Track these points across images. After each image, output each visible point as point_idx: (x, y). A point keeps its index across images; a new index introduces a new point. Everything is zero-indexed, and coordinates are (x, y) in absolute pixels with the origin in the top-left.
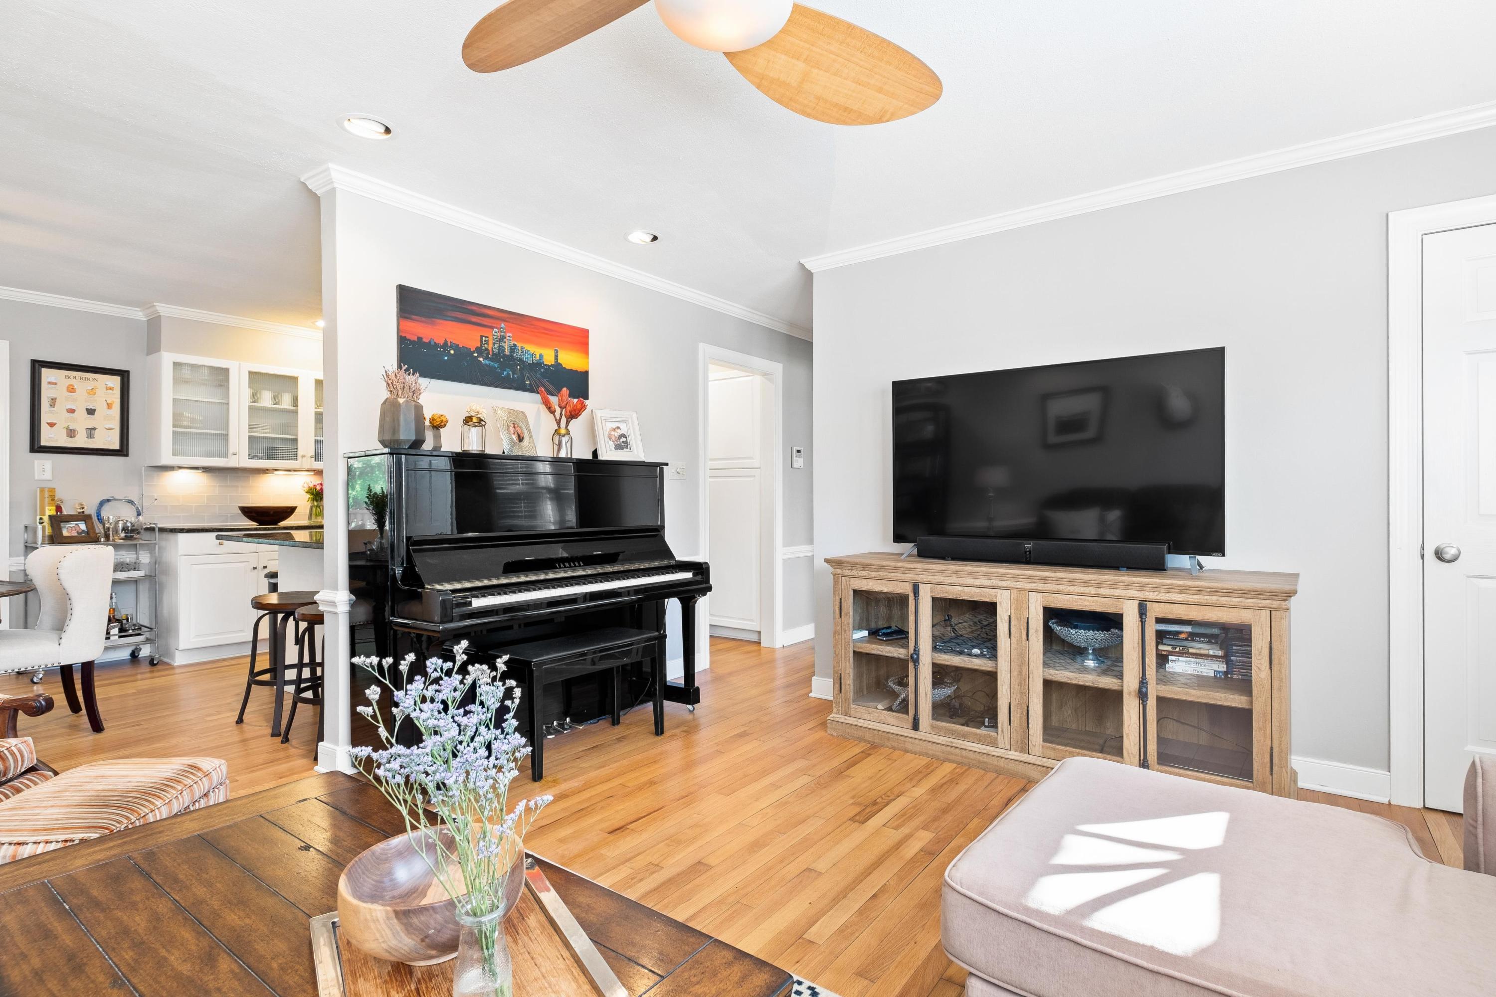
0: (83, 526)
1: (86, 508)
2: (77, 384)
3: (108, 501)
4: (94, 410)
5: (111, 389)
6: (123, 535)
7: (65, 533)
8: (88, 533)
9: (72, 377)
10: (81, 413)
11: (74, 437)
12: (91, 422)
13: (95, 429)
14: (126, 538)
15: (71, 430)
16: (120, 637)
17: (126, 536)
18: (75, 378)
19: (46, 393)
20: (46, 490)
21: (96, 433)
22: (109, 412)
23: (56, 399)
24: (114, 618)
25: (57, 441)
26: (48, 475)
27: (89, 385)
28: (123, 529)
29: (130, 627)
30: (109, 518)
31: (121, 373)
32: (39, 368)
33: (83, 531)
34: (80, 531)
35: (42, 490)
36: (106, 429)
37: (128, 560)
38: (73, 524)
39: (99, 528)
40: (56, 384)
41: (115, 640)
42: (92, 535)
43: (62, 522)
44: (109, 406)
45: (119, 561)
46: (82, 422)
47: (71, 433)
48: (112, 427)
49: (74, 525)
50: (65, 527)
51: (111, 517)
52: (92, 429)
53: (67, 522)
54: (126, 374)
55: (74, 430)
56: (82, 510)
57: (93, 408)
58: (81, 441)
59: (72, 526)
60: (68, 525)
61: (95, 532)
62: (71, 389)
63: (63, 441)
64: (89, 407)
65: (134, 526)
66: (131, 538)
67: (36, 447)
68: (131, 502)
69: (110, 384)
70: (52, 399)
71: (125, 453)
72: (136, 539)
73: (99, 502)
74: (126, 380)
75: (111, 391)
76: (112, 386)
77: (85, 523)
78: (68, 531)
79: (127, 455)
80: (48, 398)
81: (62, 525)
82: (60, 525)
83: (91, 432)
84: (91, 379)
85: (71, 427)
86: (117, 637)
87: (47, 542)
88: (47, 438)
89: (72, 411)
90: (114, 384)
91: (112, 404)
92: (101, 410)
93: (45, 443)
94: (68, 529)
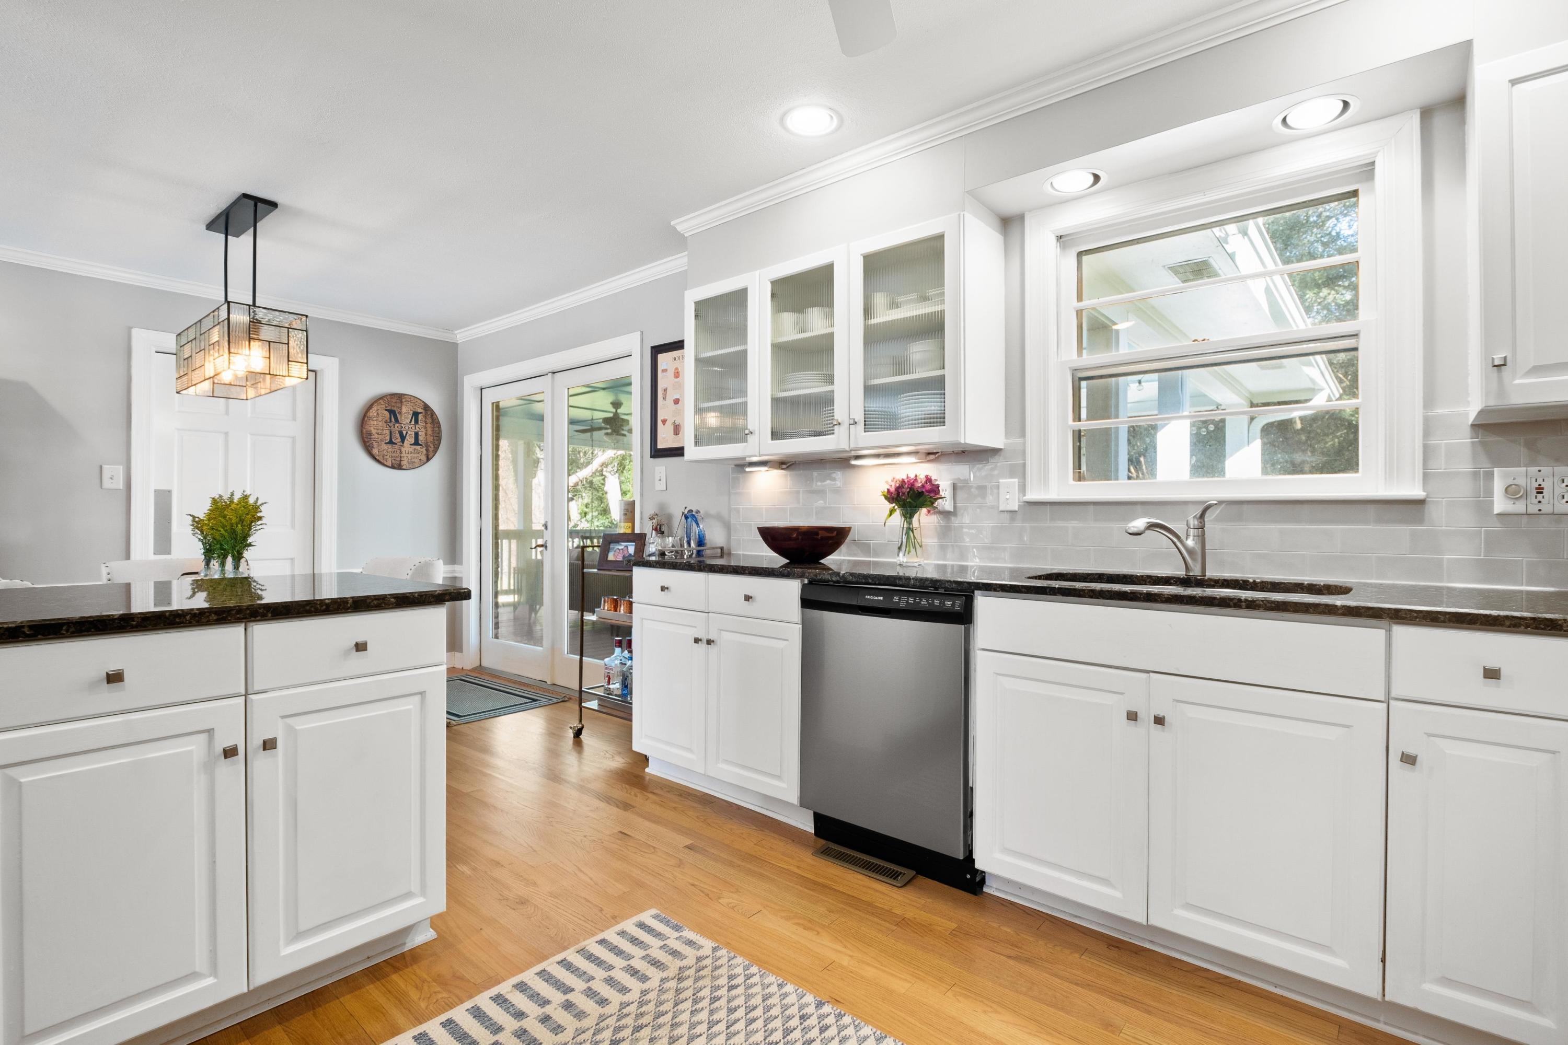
0: (631, 549)
2: (680, 366)
7: (612, 556)
8: (633, 558)
9: (677, 359)
11: (679, 434)
15: (677, 425)
19: (661, 383)
23: (667, 389)
25: (667, 440)
26: (663, 485)
32: (656, 355)
33: (630, 555)
34: (627, 555)
38: (622, 546)
40: (667, 370)
43: (612, 543)
47: (676, 431)
49: (622, 547)
50: (613, 549)
53: (618, 542)
55: (679, 425)
56: (643, 528)
59: (620, 548)
60: (617, 547)
62: (677, 374)
63: (672, 441)
67: (656, 453)
70: (665, 391)
77: (635, 545)
78: (614, 554)
80: (661, 390)
81: (611, 546)
85: (677, 422)
88: (661, 440)
89: (677, 401)
93: (660, 445)
94: (615, 551)
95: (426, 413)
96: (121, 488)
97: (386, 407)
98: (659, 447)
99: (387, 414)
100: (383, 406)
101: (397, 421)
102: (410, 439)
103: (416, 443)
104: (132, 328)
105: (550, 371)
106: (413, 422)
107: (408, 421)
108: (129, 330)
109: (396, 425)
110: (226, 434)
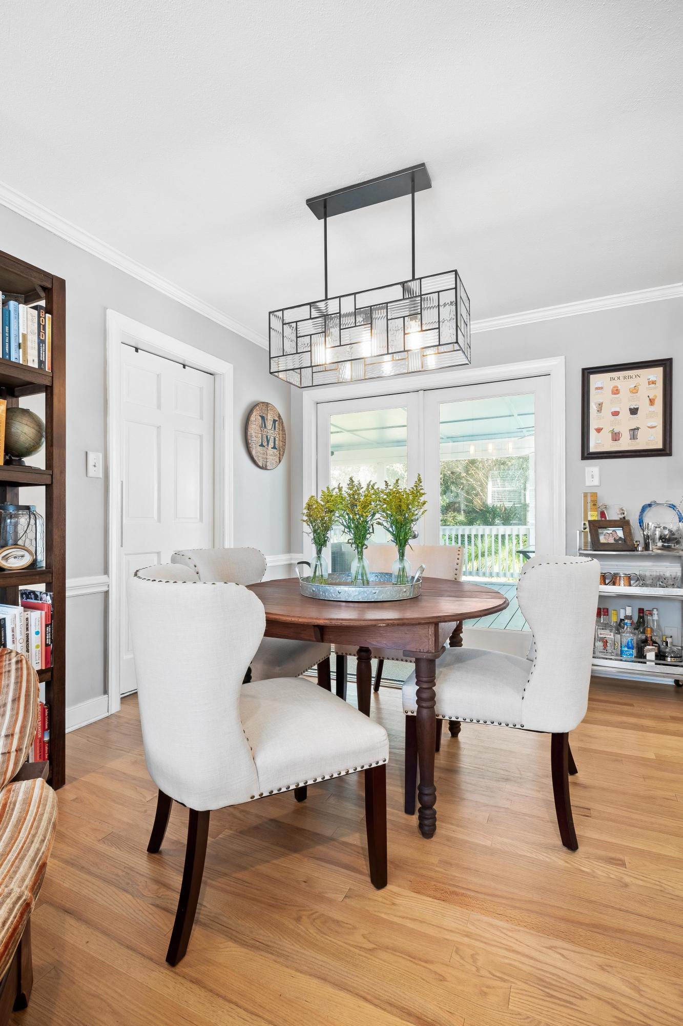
0: (620, 533)
1: (626, 513)
2: (620, 384)
3: (650, 505)
4: (637, 409)
5: (654, 382)
6: (660, 544)
7: (602, 539)
8: (625, 540)
9: (616, 379)
10: (625, 413)
11: (619, 440)
12: (634, 422)
13: (638, 429)
14: (663, 548)
15: (616, 433)
16: (656, 664)
17: (663, 546)
18: (619, 378)
19: (595, 398)
20: (589, 495)
21: (640, 434)
22: (652, 408)
23: (602, 403)
24: (652, 640)
25: (603, 445)
26: (596, 482)
27: (632, 384)
28: (661, 538)
29: (669, 653)
30: (648, 524)
31: (664, 362)
32: (588, 375)
33: (620, 538)
34: (617, 538)
35: (586, 495)
36: (649, 427)
37: (668, 575)
38: (610, 530)
39: (638, 536)
40: (602, 388)
41: (651, 666)
42: (628, 542)
43: (599, 528)
44: (652, 402)
45: (658, 574)
46: (625, 423)
47: (616, 437)
48: (654, 424)
49: (611, 532)
50: (602, 533)
51: (650, 524)
52: (635, 429)
53: (605, 528)
54: (668, 363)
55: (619, 433)
56: (623, 516)
57: (636, 407)
58: (625, 444)
59: (609, 532)
60: (605, 531)
61: (632, 540)
62: (616, 391)
63: (609, 446)
64: (632, 407)
65: (673, 534)
66: (668, 548)
67: (587, 455)
68: (673, 507)
69: (652, 378)
70: (599, 405)
71: (668, 452)
72: (674, 549)
73: (641, 508)
74: (668, 369)
75: (653, 385)
76: (654, 379)
77: (623, 530)
78: (605, 538)
79: (670, 454)
80: (595, 404)
81: (600, 531)
82: (597, 531)
83: (634, 432)
84: (634, 377)
85: (616, 431)
86: (654, 663)
87: (589, 549)
88: (595, 445)
89: (616, 414)
90: (656, 377)
91: (654, 400)
92: (644, 407)
93: (593, 448)
94: (605, 535)
95: (279, 421)
96: (101, 476)
97: (260, 413)
98: (591, 451)
99: (260, 418)
100: (258, 412)
101: (265, 427)
102: (271, 444)
103: (274, 448)
104: (107, 309)
105: (422, 388)
106: (273, 429)
107: (271, 427)
108: (105, 309)
109: (265, 430)
110: (159, 428)
